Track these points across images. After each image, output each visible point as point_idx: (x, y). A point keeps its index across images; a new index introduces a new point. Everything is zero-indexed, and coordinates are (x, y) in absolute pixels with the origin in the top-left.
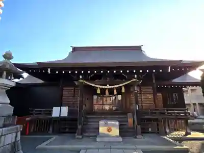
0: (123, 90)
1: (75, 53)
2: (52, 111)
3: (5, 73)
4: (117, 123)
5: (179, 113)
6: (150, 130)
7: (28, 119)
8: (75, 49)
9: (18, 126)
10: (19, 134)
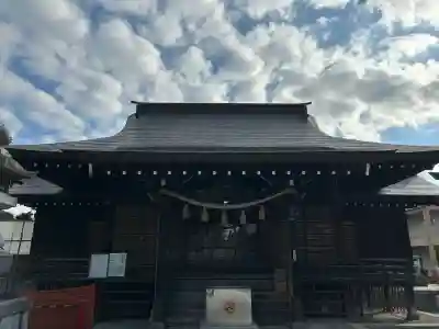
0: (262, 215)
5: (395, 270)
6: (324, 309)
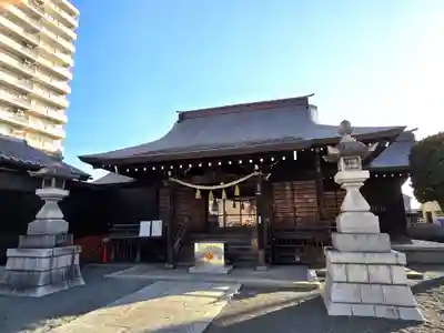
1: (183, 123)
2: (139, 227)
3: (54, 181)
4: (221, 246)
6: (298, 259)
7: (106, 240)
8: (183, 116)
9: (75, 247)
10: (77, 256)
